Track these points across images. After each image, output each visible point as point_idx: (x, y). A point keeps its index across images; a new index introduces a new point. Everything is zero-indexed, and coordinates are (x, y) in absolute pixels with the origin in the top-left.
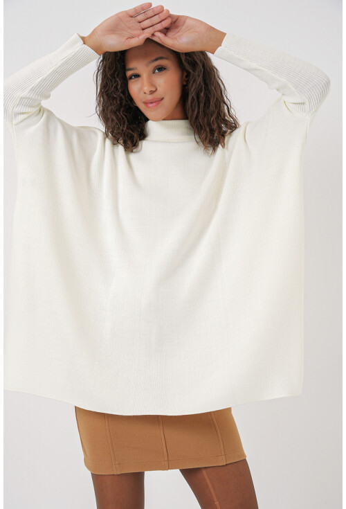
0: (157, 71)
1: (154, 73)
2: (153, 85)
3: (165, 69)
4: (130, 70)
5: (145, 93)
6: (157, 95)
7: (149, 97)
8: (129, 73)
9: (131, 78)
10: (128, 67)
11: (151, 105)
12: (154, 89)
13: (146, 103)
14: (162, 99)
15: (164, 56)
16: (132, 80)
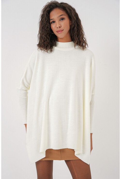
0: (61, 20)
1: (60, 20)
2: (60, 25)
3: (64, 19)
4: (51, 20)
5: (57, 28)
6: (61, 29)
7: (59, 29)
8: (51, 21)
9: (52, 23)
10: (50, 19)
11: (59, 32)
12: (60, 26)
13: (57, 32)
14: (63, 30)
15: (64, 14)
16: (52, 24)
